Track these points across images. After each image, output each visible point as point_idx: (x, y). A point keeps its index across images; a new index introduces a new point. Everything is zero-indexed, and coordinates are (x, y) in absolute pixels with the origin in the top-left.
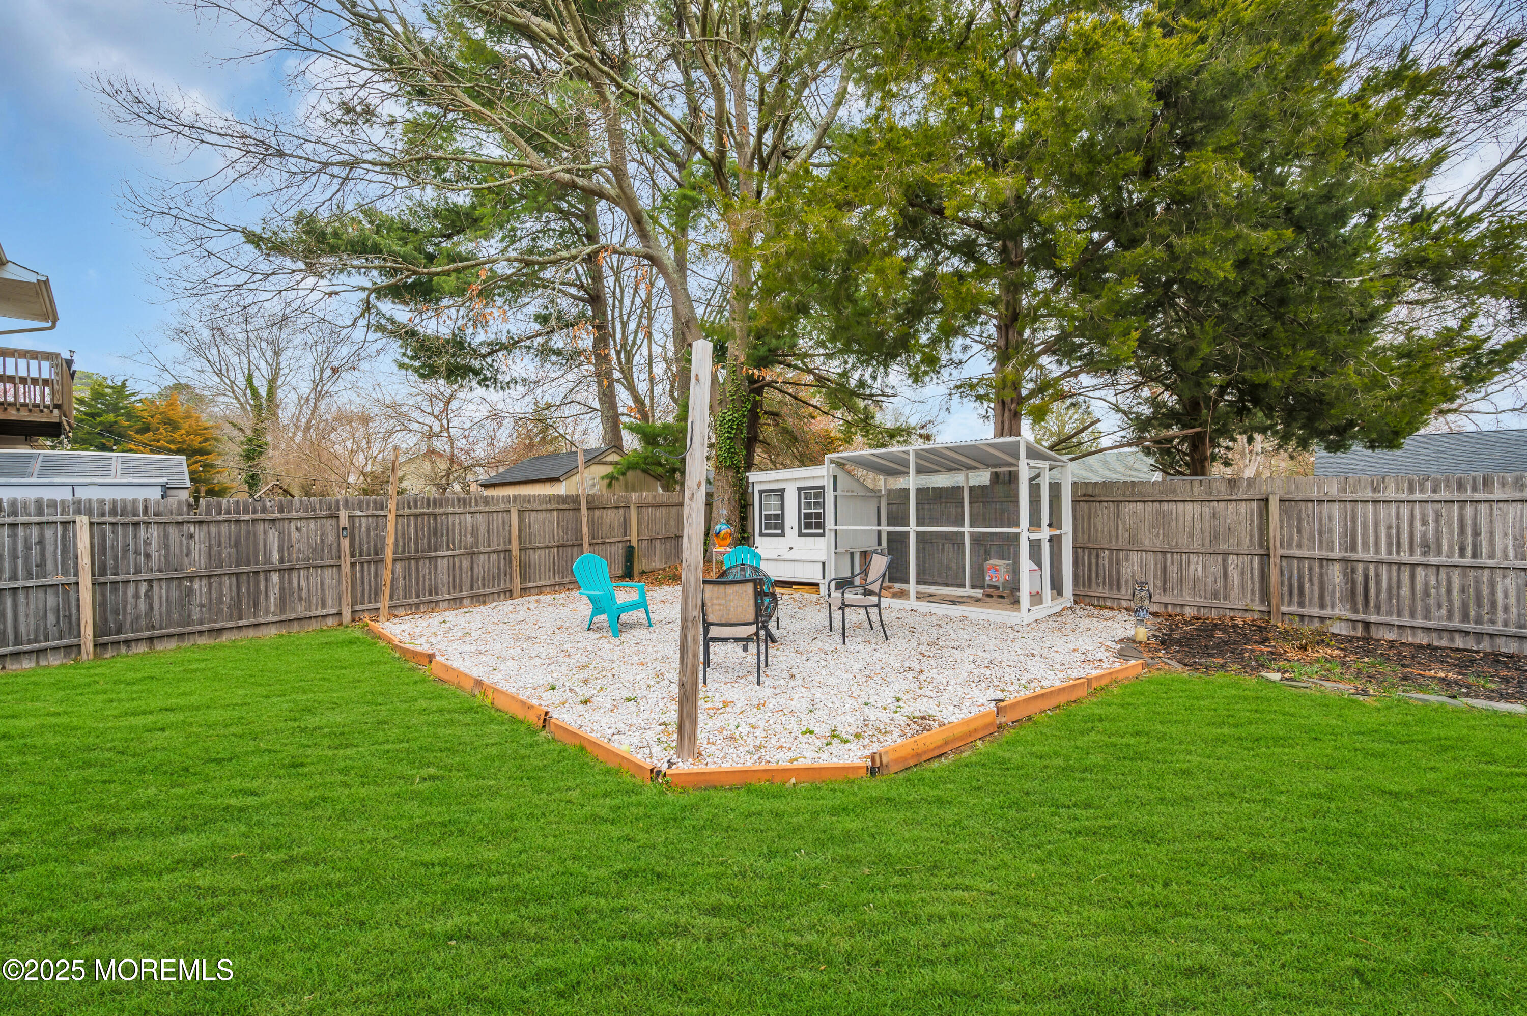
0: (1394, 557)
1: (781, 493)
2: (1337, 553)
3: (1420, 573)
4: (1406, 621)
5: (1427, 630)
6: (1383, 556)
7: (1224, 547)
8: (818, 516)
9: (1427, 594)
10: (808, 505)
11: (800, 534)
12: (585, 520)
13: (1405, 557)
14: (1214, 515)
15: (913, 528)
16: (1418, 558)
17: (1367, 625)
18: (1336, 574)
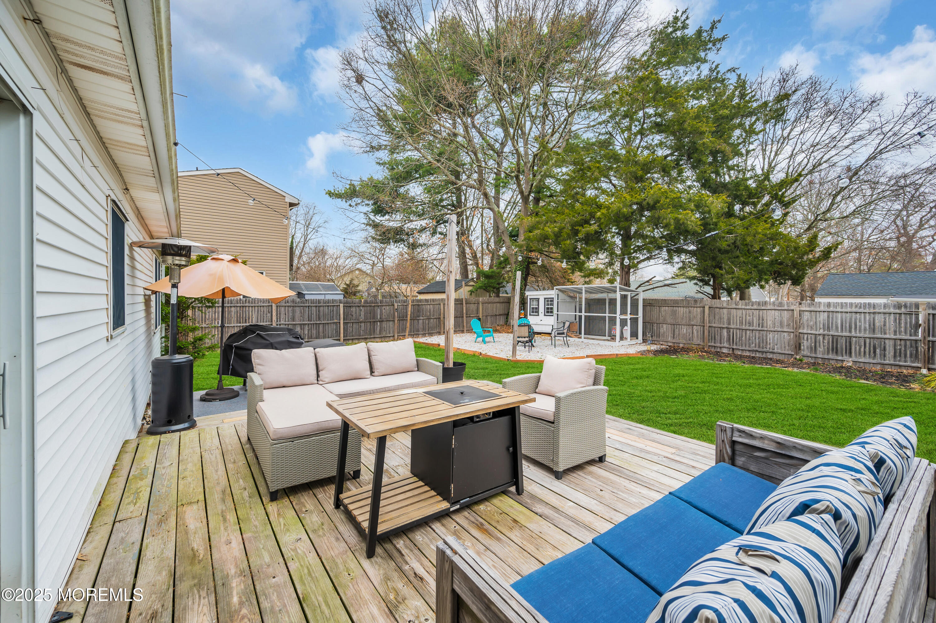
0: (741, 327)
1: (538, 300)
2: (725, 326)
3: (748, 332)
4: (744, 348)
5: (749, 351)
6: (738, 327)
7: (692, 323)
8: (552, 308)
9: (749, 339)
10: (548, 305)
11: (545, 315)
12: (464, 308)
13: (744, 327)
14: (690, 312)
15: (583, 314)
16: (747, 327)
17: (733, 349)
18: (725, 332)
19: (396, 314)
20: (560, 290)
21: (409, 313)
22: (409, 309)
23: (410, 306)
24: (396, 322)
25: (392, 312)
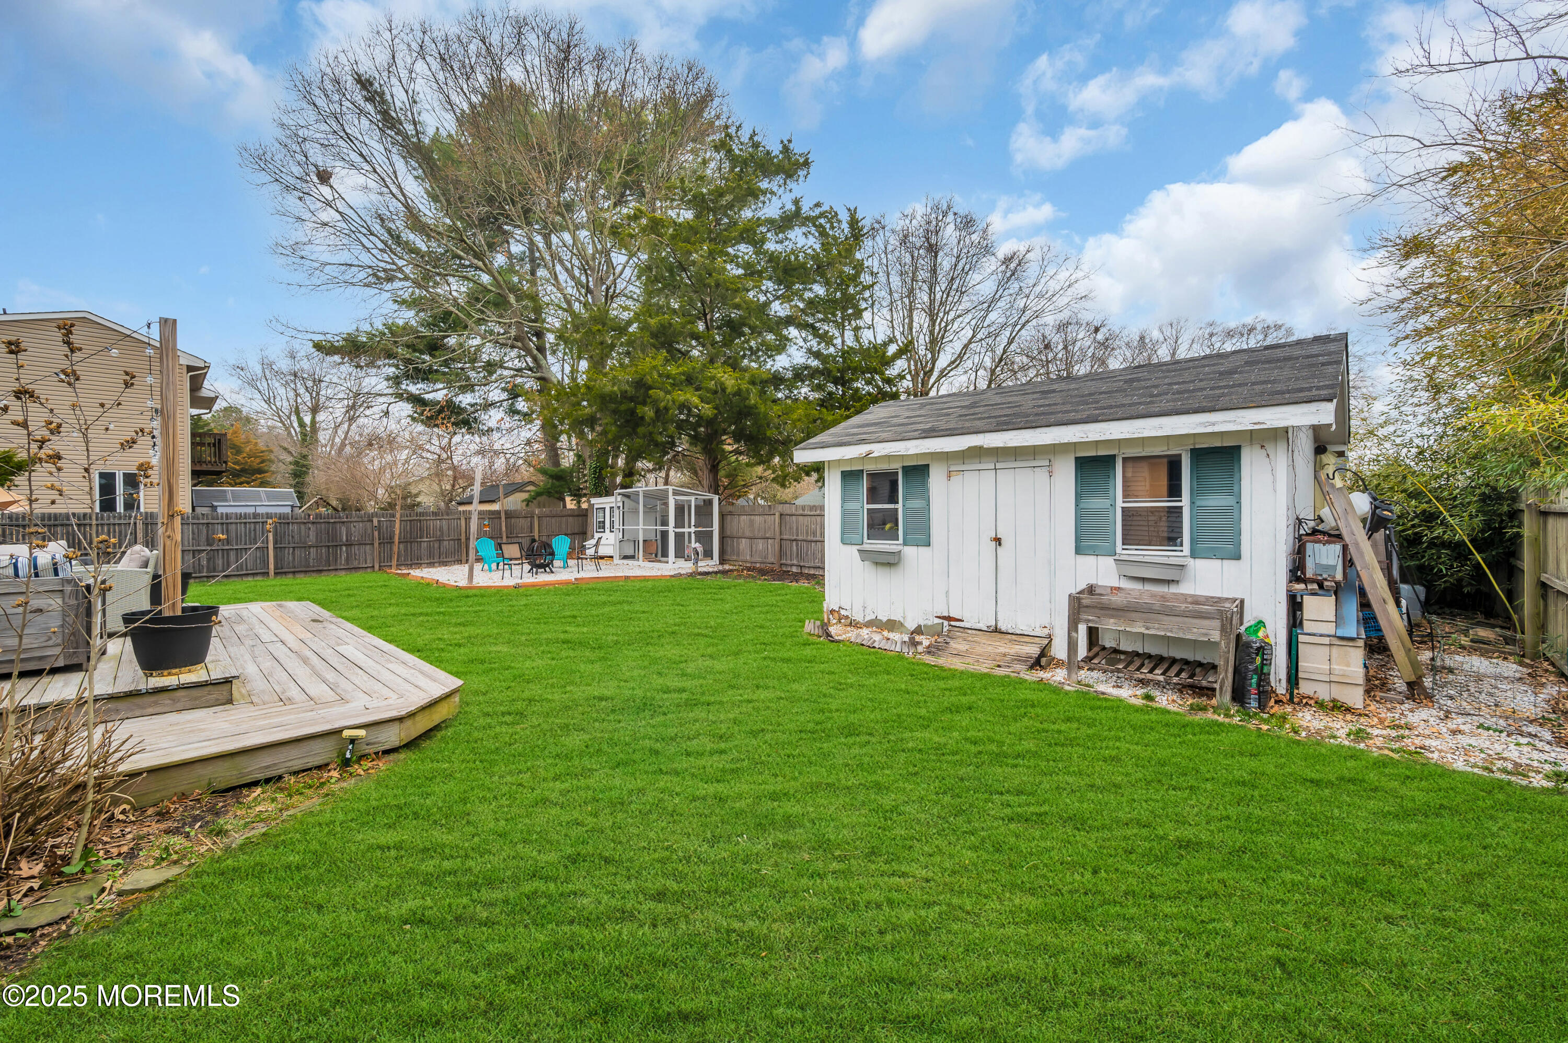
19: (376, 533)
20: (624, 495)
21: (397, 532)
22: (397, 525)
23: (398, 522)
24: (376, 545)
25: (369, 531)
